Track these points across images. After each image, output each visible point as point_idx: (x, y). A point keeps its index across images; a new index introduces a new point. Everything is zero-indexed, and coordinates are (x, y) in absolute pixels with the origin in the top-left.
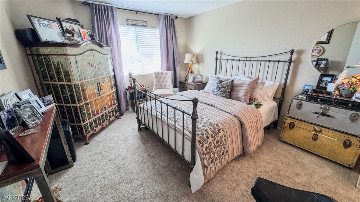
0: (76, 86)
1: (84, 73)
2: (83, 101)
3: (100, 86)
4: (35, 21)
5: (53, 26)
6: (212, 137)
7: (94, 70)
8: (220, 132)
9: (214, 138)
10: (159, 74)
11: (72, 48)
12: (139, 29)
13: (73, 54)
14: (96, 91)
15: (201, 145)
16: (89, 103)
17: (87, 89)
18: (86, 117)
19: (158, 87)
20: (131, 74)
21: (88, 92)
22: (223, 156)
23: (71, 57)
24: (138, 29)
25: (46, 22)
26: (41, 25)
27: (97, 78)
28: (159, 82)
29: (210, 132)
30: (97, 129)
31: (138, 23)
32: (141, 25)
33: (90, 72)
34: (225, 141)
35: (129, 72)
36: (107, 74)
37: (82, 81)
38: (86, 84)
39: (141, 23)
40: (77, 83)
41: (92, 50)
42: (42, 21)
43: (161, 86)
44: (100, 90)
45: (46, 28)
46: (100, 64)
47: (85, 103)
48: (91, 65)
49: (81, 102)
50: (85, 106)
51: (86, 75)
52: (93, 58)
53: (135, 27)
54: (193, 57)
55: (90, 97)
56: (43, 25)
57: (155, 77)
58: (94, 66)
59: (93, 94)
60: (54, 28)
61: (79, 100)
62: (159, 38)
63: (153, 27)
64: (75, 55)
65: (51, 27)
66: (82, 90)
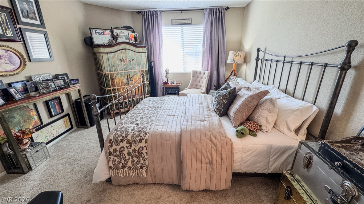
0: (106, 75)
1: (114, 67)
2: (111, 87)
3: (130, 78)
4: (93, 31)
5: (106, 33)
6: (127, 143)
7: (125, 64)
8: (141, 142)
9: (129, 145)
10: (197, 73)
11: (105, 48)
12: (186, 28)
13: (106, 52)
14: (125, 81)
15: (110, 144)
16: (117, 89)
17: (116, 78)
18: (112, 99)
19: (193, 86)
20: (168, 71)
21: (116, 81)
22: (140, 170)
23: (103, 54)
24: (184, 27)
25: (101, 31)
26: (97, 33)
27: (127, 71)
28: (195, 81)
29: (129, 137)
30: (123, 110)
31: (181, 22)
32: (185, 23)
33: (121, 66)
34: (147, 155)
35: (166, 69)
36: (140, 69)
37: (112, 72)
38: (116, 75)
39: (184, 22)
40: (106, 73)
41: (125, 49)
42: (98, 31)
43: (197, 86)
44: (129, 81)
45: (100, 35)
46: (132, 61)
47: (113, 88)
48: (122, 61)
49: (109, 87)
50: (113, 91)
51: (116, 68)
52: (125, 56)
53: (182, 26)
54: (236, 56)
55: (118, 85)
56: (98, 33)
57: (192, 76)
58: (126, 61)
59: (121, 83)
60: (106, 35)
61: (108, 86)
62: (202, 35)
63: (198, 24)
64: (107, 53)
65: (104, 34)
66: (111, 79)
